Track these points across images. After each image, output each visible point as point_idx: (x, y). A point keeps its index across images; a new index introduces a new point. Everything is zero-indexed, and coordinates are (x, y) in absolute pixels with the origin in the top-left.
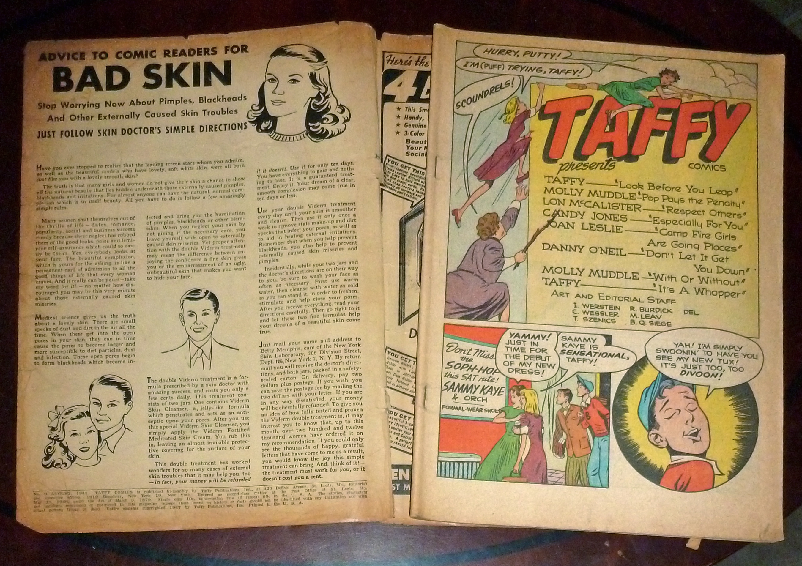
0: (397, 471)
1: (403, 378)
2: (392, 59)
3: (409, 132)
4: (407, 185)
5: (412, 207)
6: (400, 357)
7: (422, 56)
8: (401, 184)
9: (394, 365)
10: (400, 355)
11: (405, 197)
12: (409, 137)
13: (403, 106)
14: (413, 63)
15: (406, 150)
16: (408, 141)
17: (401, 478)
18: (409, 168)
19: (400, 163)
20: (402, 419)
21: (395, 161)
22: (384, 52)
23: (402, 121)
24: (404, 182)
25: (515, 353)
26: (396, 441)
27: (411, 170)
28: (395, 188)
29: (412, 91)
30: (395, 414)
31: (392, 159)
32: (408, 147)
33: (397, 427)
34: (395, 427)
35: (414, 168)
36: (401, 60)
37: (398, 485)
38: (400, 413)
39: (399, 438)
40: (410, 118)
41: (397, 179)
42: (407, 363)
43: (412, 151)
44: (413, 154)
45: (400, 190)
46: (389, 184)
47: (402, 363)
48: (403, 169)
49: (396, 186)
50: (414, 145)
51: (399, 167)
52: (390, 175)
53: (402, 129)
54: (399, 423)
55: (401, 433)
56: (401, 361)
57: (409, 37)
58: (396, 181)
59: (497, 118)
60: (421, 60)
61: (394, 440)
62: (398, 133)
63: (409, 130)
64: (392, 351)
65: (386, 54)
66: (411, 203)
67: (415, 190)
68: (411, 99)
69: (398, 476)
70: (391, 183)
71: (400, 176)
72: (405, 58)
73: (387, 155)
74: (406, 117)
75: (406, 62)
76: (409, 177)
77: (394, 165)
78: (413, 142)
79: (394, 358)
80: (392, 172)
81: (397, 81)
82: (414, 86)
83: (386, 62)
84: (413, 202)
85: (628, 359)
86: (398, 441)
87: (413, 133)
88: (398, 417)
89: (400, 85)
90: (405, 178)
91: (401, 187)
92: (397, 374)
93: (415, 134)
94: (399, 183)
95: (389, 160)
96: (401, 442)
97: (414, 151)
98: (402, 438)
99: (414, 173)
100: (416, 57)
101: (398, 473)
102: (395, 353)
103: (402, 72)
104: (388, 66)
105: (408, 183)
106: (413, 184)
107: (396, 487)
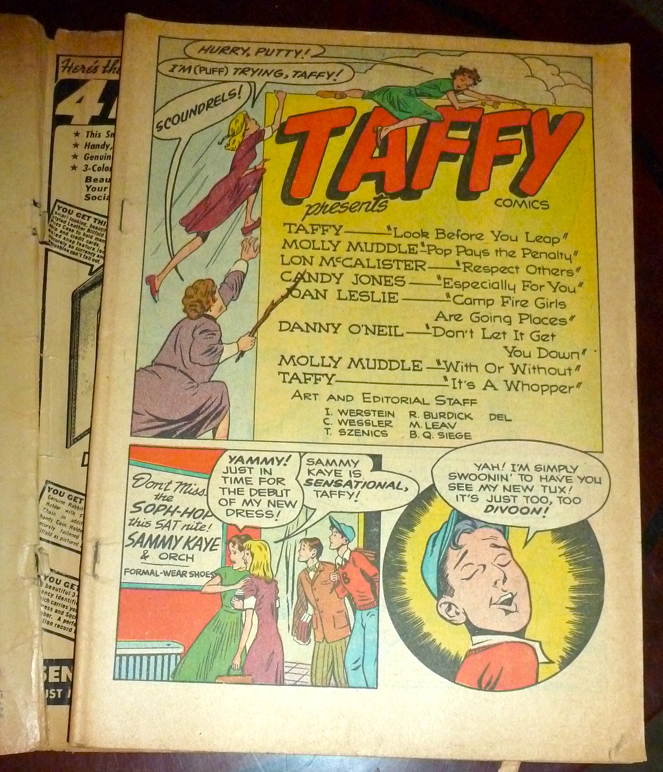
0: (58, 668)
1: (71, 527)
2: (70, 65)
3: (90, 167)
4: (84, 243)
5: (91, 273)
6: (66, 495)
7: (113, 60)
8: (76, 241)
9: (58, 508)
10: (67, 493)
11: (82, 259)
12: (90, 173)
13: (83, 131)
14: (100, 69)
15: (85, 193)
16: (88, 179)
17: (64, 680)
18: (89, 217)
19: (77, 211)
20: (68, 590)
21: (68, 208)
22: (58, 56)
23: (81, 151)
24: (80, 239)
25: (236, 486)
26: (58, 623)
27: (91, 221)
28: (67, 247)
29: (97, 109)
30: (58, 582)
31: (64, 206)
32: (88, 188)
33: (60, 601)
34: (58, 601)
35: (96, 217)
36: (83, 67)
37: (59, 691)
38: (64, 580)
39: (63, 617)
40: (94, 147)
41: (70, 233)
42: (78, 504)
43: (92, 194)
44: (94, 198)
45: (74, 250)
46: (57, 241)
47: (70, 504)
48: (80, 219)
49: (68, 244)
50: (97, 185)
51: (74, 216)
52: (60, 229)
53: (81, 163)
54: (64, 595)
55: (66, 611)
56: (68, 501)
57: (95, 34)
58: (69, 237)
59: (216, 142)
60: (110, 66)
61: (55, 621)
62: (74, 168)
63: (91, 163)
64: (55, 488)
65: (62, 59)
66: (90, 267)
67: (96, 248)
68: (95, 121)
69: (60, 677)
70: (61, 239)
71: (75, 230)
72: (89, 63)
73: (57, 200)
74: (87, 145)
75: (89, 69)
76: (89, 230)
77: (66, 214)
78: (95, 180)
79: (57, 497)
80: (62, 224)
81: (76, 96)
82: (100, 101)
83: (61, 69)
84: (92, 266)
85: (407, 489)
86: (61, 623)
87: (96, 168)
88: (61, 586)
89: (79, 101)
90: (82, 232)
91: (75, 246)
92: (62, 521)
93: (99, 169)
94: (73, 239)
95: (59, 208)
96: (65, 625)
97: (97, 194)
98: (67, 619)
99: (96, 225)
100: (103, 62)
101: (60, 671)
102: (59, 489)
103: (83, 82)
104: (64, 75)
105: (86, 239)
106: (93, 240)
107: (57, 693)
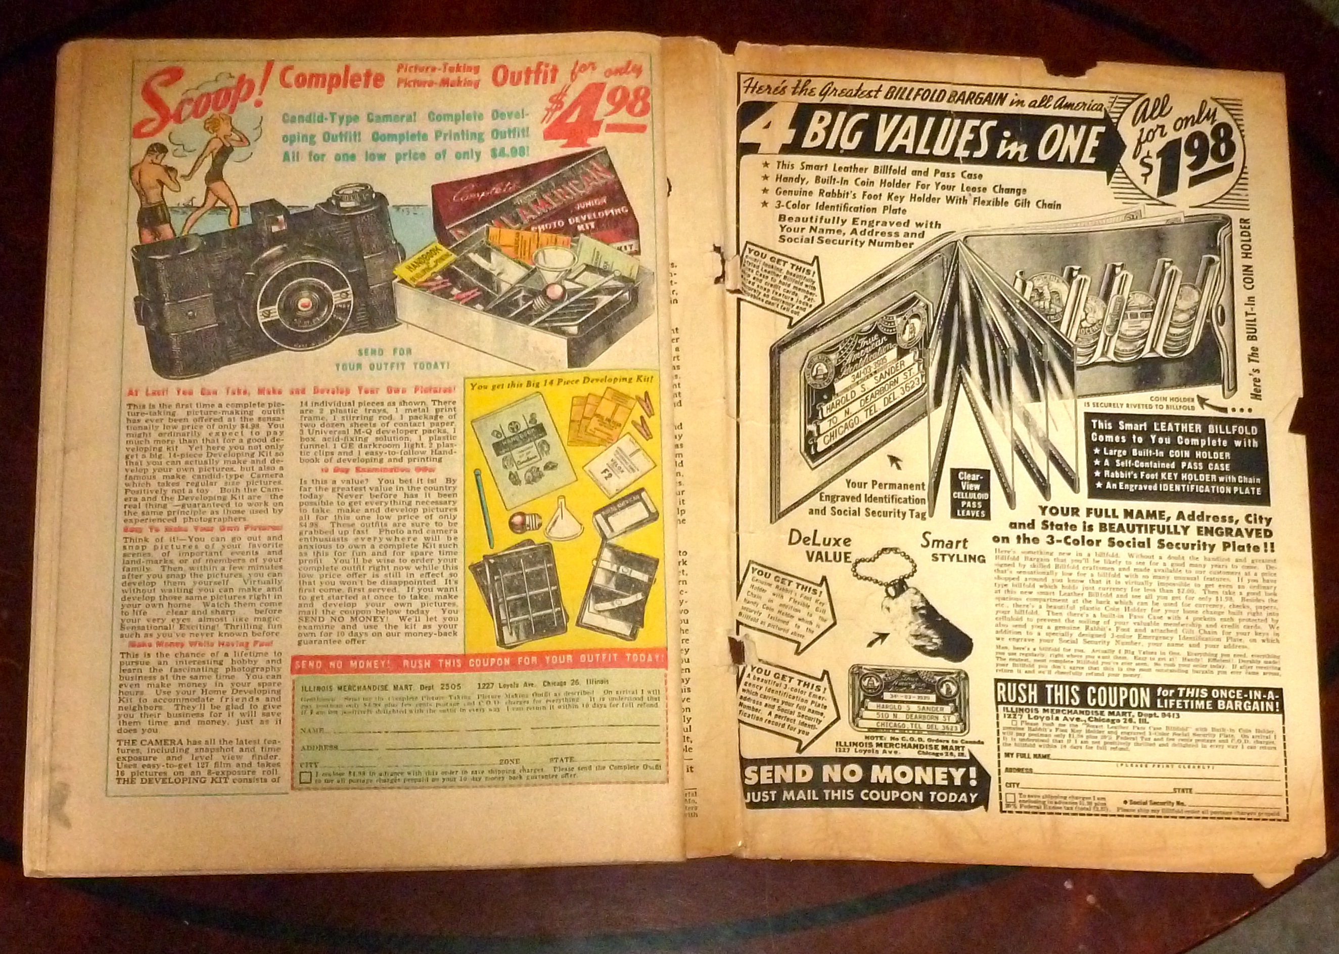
0: (770, 768)
1: (780, 612)
2: (753, 85)
3: (784, 203)
4: (781, 292)
5: (790, 326)
6: (772, 577)
7: (804, 80)
8: (772, 289)
9: (764, 591)
10: (774, 574)
11: (778, 310)
12: (783, 210)
13: (774, 160)
14: (789, 91)
15: (779, 233)
16: (782, 217)
17: (778, 780)
18: (785, 262)
19: (771, 255)
20: (778, 681)
21: (761, 251)
22: (739, 74)
23: (772, 184)
24: (776, 286)
26: (769, 718)
27: (788, 266)
28: (761, 296)
29: (789, 136)
30: (767, 673)
31: (756, 249)
32: (782, 228)
33: (770, 694)
34: (767, 694)
35: (794, 262)
36: (769, 87)
37: (773, 793)
38: (774, 670)
39: (775, 712)
40: (786, 179)
41: (764, 280)
42: (786, 586)
43: (788, 235)
44: (790, 240)
45: (769, 299)
46: (750, 289)
47: (777, 587)
48: (775, 264)
49: (763, 292)
50: (793, 224)
51: (767, 260)
52: (753, 275)
53: (772, 198)
54: (774, 687)
55: (777, 705)
56: (775, 584)
57: (781, 48)
58: (763, 284)
60: (801, 86)
61: (765, 716)
62: (765, 204)
63: (784, 199)
64: (760, 568)
65: (742, 77)
66: (788, 320)
67: (795, 299)
68: (786, 149)
69: (773, 777)
70: (755, 287)
71: (770, 276)
72: (775, 82)
73: (747, 242)
74: (778, 178)
75: (777, 89)
76: (785, 277)
77: (759, 258)
78: (790, 219)
79: (762, 578)
80: (755, 270)
81: (761, 121)
82: (791, 127)
83: (743, 90)
84: (791, 318)
86: (772, 718)
87: (790, 205)
88: (771, 677)
89: (767, 127)
90: (778, 279)
91: (771, 295)
92: (769, 604)
93: (794, 206)
94: (768, 287)
95: (750, 251)
96: (777, 720)
97: (792, 235)
98: (779, 713)
99: (794, 271)
100: (793, 82)
101: (773, 771)
102: (765, 570)
103: (771, 104)
104: (746, 97)
105: (783, 287)
106: (791, 289)
107: (770, 795)
